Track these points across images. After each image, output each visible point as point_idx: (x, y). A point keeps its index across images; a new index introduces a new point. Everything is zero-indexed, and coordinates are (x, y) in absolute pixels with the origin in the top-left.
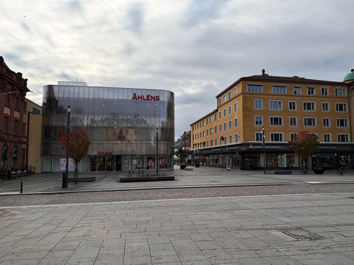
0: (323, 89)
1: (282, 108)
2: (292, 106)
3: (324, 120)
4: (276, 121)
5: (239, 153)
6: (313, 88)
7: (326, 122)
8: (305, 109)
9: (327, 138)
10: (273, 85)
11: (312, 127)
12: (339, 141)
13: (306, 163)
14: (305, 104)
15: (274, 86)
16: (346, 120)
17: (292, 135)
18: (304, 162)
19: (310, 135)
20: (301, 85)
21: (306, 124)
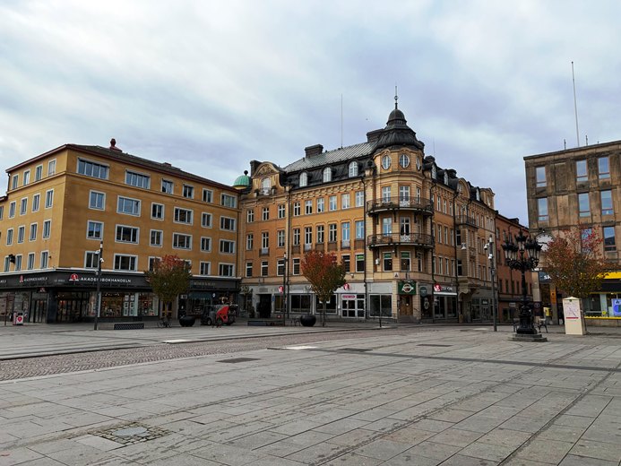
0: (205, 192)
1: (139, 213)
2: (156, 211)
3: (203, 240)
4: (127, 234)
5: (47, 289)
6: (191, 188)
7: (205, 244)
8: (176, 219)
9: (204, 268)
10: (129, 170)
11: (184, 250)
12: (220, 274)
13: (170, 309)
14: (177, 211)
15: (129, 172)
16: (232, 243)
17: (151, 260)
18: (167, 308)
19: (179, 262)
20: (175, 179)
21: (175, 245)
